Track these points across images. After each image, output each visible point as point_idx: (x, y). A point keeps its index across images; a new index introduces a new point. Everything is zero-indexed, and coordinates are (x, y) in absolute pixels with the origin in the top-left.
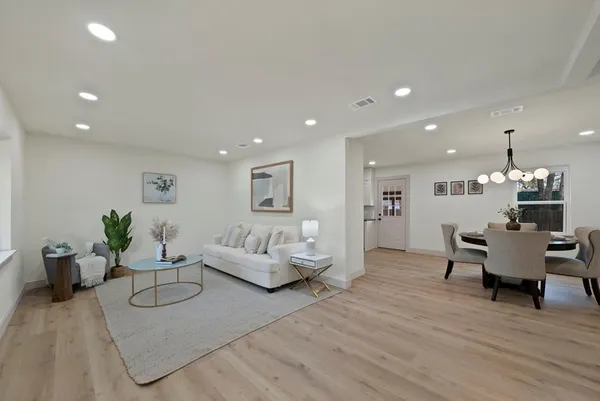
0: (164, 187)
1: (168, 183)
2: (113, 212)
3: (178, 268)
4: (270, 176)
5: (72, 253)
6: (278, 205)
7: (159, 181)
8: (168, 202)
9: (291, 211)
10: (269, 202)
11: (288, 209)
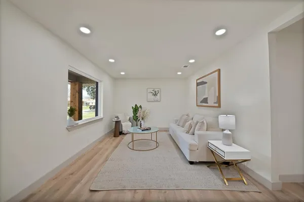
0: (155, 95)
1: (157, 92)
2: (136, 105)
3: (151, 133)
4: (206, 83)
5: (119, 120)
6: (211, 102)
7: (153, 92)
8: (157, 101)
9: (219, 106)
10: (205, 100)
11: (217, 105)
